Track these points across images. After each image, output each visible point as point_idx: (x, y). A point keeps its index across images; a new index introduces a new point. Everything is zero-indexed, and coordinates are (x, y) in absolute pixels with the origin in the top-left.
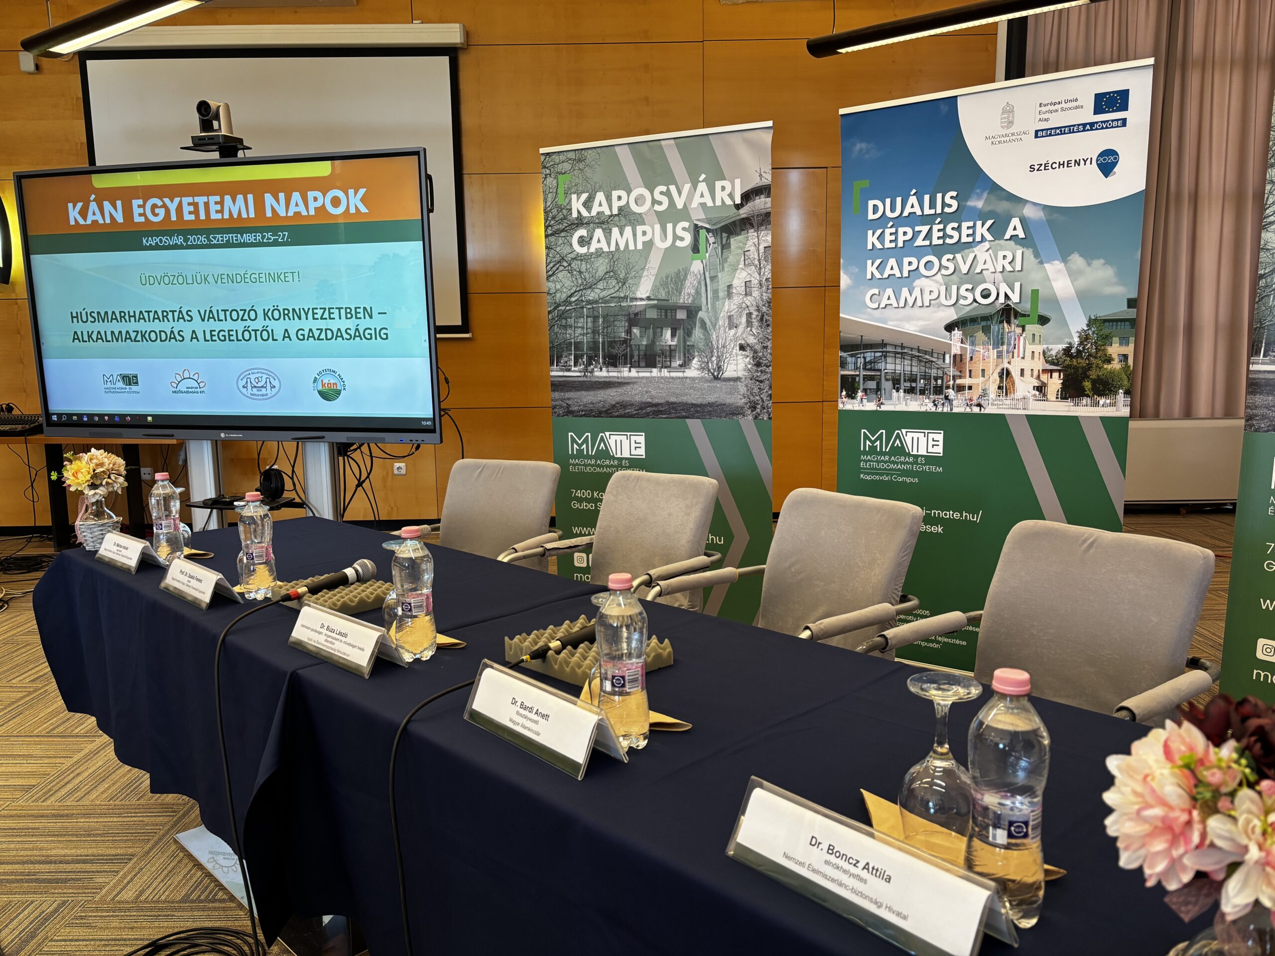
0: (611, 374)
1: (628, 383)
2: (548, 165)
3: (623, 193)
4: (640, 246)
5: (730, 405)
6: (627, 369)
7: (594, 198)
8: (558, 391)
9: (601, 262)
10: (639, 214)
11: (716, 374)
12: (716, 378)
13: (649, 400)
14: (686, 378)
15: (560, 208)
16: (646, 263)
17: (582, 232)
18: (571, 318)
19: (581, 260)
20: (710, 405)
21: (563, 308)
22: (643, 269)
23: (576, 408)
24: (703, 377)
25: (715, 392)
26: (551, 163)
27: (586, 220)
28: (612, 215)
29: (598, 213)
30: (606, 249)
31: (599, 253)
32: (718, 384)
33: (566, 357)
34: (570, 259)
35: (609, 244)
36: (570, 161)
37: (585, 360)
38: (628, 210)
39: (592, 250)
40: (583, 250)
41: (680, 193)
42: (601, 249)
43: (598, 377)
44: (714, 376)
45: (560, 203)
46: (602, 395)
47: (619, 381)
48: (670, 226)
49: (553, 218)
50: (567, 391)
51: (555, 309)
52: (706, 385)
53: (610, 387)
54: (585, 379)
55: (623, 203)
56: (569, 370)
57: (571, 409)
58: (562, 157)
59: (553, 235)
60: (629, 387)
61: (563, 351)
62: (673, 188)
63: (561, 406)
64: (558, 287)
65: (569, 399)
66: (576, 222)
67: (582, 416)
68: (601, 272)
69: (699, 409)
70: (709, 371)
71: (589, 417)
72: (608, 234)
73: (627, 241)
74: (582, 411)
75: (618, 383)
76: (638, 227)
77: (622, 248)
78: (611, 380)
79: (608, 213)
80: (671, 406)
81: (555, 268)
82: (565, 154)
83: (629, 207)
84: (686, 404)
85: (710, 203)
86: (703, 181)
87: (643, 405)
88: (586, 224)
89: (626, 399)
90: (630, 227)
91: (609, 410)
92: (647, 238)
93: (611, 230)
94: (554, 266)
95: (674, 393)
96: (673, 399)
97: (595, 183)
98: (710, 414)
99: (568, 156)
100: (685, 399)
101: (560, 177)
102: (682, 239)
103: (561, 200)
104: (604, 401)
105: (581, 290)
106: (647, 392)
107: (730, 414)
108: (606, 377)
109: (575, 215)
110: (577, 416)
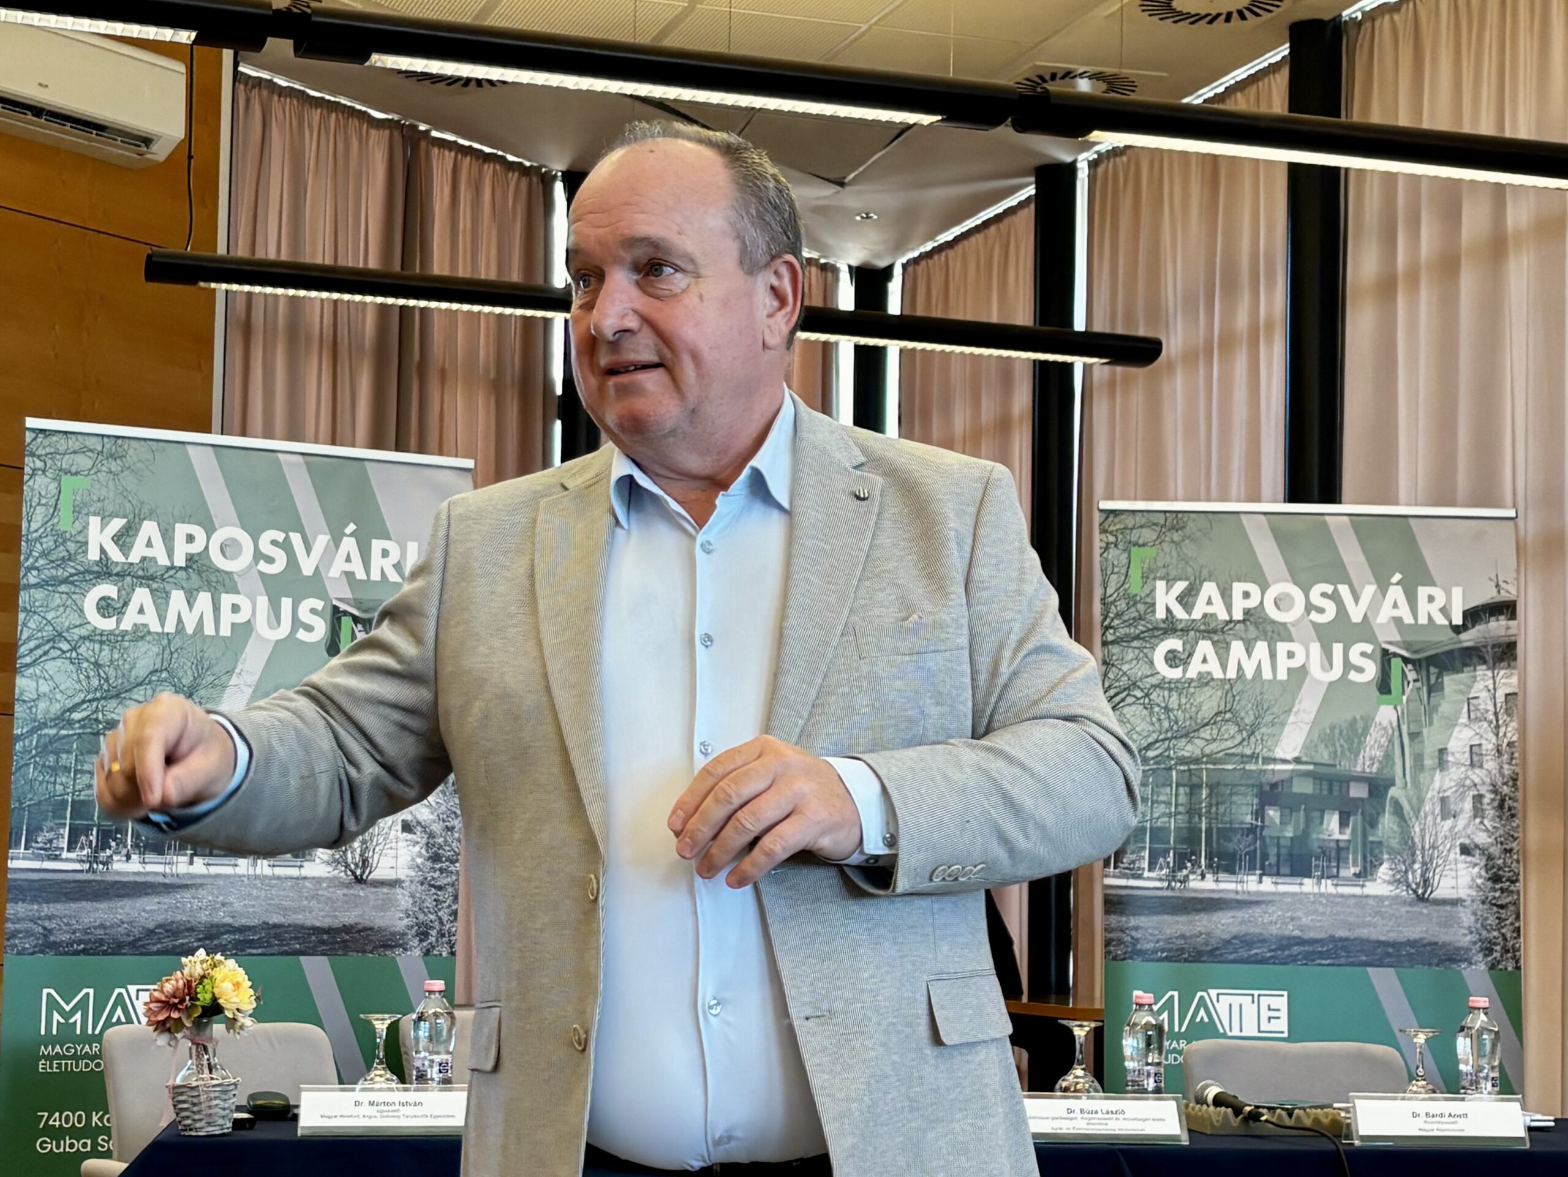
0: (150, 868)
1: (186, 887)
2: (40, 452)
3: (199, 532)
4: (225, 631)
5: (381, 930)
6: (186, 859)
7: (138, 531)
8: (24, 901)
9: (143, 650)
10: (226, 572)
11: (358, 872)
12: (359, 880)
13: (228, 920)
14: (305, 878)
15: (61, 538)
16: (237, 661)
17: (108, 589)
18: (69, 752)
19: (102, 642)
20: (347, 929)
21: (53, 732)
22: (229, 673)
23: (65, 937)
24: (335, 878)
25: (356, 906)
26: (48, 450)
27: (119, 569)
28: (172, 567)
29: (144, 559)
30: (155, 627)
31: (140, 634)
32: (360, 891)
33: (51, 830)
34: (76, 637)
35: (162, 620)
36: (90, 454)
37: (93, 838)
38: (206, 562)
39: (126, 625)
40: (108, 624)
41: (308, 549)
42: (145, 625)
43: (119, 873)
44: (356, 877)
45: (62, 527)
46: (127, 910)
47: (167, 881)
48: (286, 603)
49: (44, 554)
50: (48, 902)
51: (32, 732)
52: (340, 892)
53: (147, 894)
54: (90, 876)
55: (196, 548)
56: (56, 858)
57: (52, 938)
58: (73, 444)
59: (42, 587)
60: (187, 895)
61: (45, 820)
62: (296, 538)
63: (29, 933)
64: (44, 688)
65: (49, 918)
66: (96, 569)
67: (77, 953)
68: (141, 670)
69: (325, 937)
70: (347, 866)
71: (93, 954)
72: (161, 599)
73: (201, 618)
74: (79, 942)
75: (165, 885)
76: (223, 596)
77: (190, 630)
78: (150, 879)
79: (163, 561)
80: (273, 931)
81: (39, 652)
82: (79, 437)
83: (208, 557)
84: (302, 927)
85: (361, 575)
86: (351, 535)
87: (214, 931)
88: (117, 575)
89: (179, 917)
90: (209, 594)
91: (140, 939)
92: (241, 618)
93: (167, 596)
94: (37, 647)
95: (279, 906)
96: (275, 919)
97: (142, 503)
98: (346, 946)
99: (87, 443)
100: (300, 918)
101: (64, 478)
102: (309, 628)
103: (65, 522)
104: (130, 923)
105: (97, 699)
106: (223, 905)
107: (381, 946)
108: (138, 874)
109: (94, 555)
110: (67, 954)
